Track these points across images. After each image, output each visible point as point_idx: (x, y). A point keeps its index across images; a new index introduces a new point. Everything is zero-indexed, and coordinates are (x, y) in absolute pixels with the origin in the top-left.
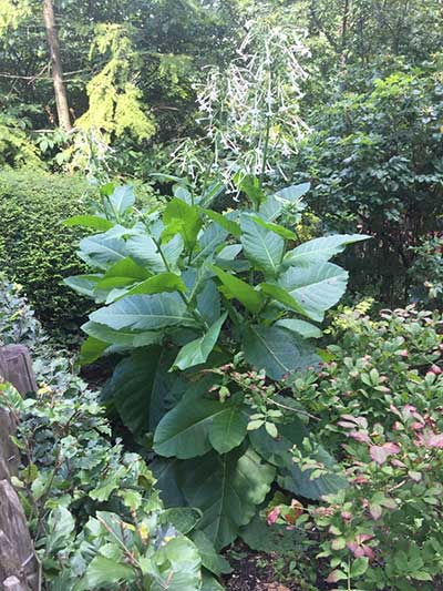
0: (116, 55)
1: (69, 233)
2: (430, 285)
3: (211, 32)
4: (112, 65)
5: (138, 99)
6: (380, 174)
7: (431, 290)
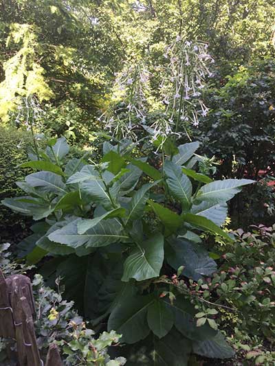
0: (26, 44)
1: (4, 167)
2: (268, 206)
3: (90, 35)
4: (23, 51)
5: (42, 74)
6: (234, 135)
7: (269, 209)
